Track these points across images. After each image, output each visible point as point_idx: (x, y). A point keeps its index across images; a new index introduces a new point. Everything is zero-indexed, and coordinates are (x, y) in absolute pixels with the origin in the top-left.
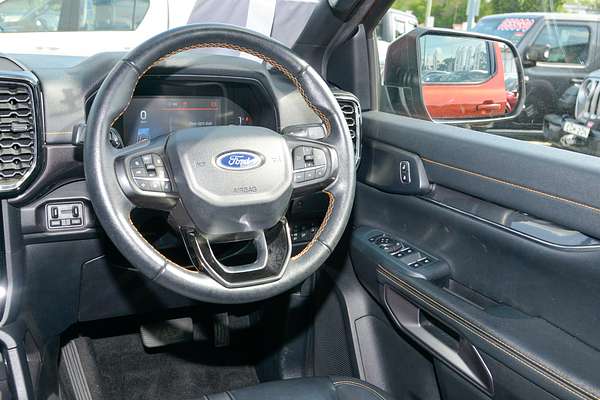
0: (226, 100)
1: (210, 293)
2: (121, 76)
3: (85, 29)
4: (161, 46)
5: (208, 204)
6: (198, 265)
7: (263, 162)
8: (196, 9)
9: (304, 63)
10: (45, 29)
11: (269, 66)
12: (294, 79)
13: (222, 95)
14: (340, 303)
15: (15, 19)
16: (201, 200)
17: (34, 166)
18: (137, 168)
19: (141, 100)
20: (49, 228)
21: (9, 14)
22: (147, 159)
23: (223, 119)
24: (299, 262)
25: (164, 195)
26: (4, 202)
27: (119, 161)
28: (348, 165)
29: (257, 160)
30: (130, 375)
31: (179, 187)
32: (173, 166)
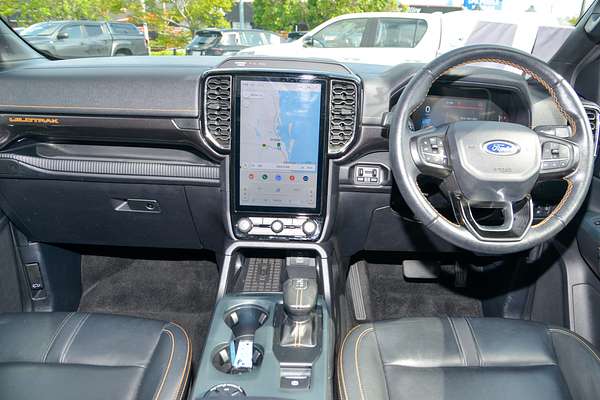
0: (490, 102)
1: (467, 242)
2: (421, 80)
3: (378, 46)
4: (451, 60)
5: (474, 177)
6: (460, 221)
7: (519, 151)
8: (473, 34)
9: (560, 77)
10: (352, 45)
11: (528, 76)
12: (550, 89)
13: (487, 98)
14: (562, 271)
15: (332, 38)
16: (468, 173)
17: (352, 138)
18: (424, 146)
19: (433, 98)
20: (356, 182)
21: (329, 35)
22: (432, 140)
23: (486, 116)
24: (538, 230)
25: (442, 167)
26: (331, 161)
27: (414, 139)
28: (587, 161)
29: (514, 149)
30: (392, 294)
31: (452, 164)
32: (450, 148)
